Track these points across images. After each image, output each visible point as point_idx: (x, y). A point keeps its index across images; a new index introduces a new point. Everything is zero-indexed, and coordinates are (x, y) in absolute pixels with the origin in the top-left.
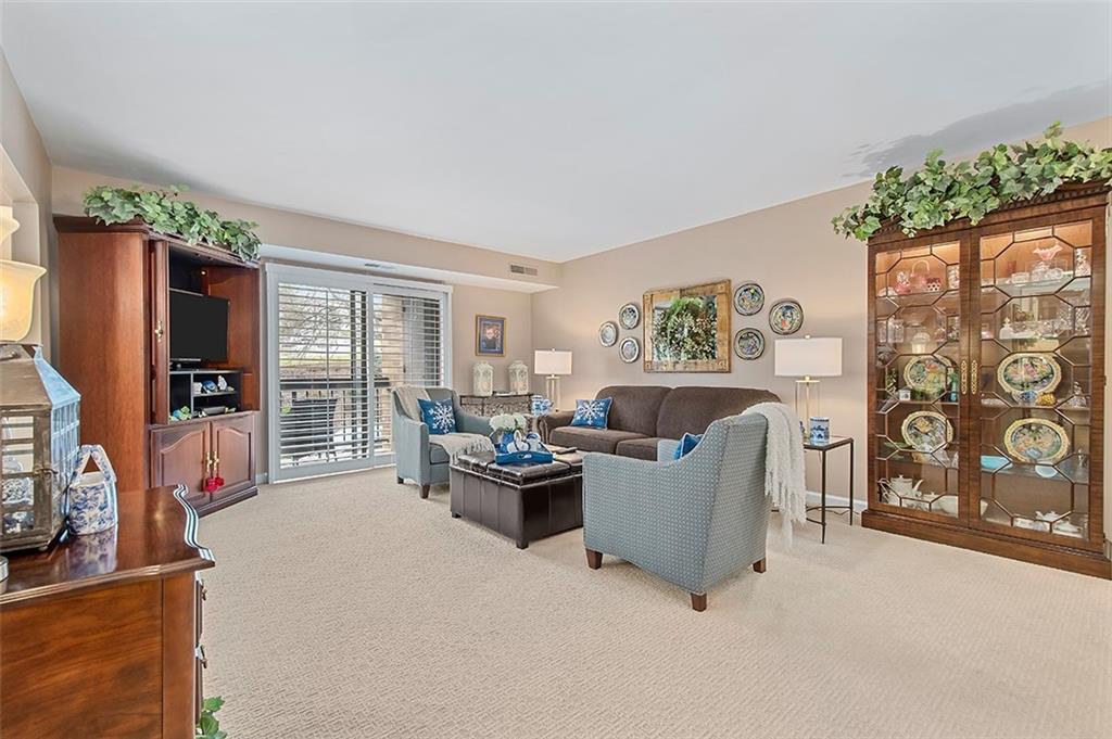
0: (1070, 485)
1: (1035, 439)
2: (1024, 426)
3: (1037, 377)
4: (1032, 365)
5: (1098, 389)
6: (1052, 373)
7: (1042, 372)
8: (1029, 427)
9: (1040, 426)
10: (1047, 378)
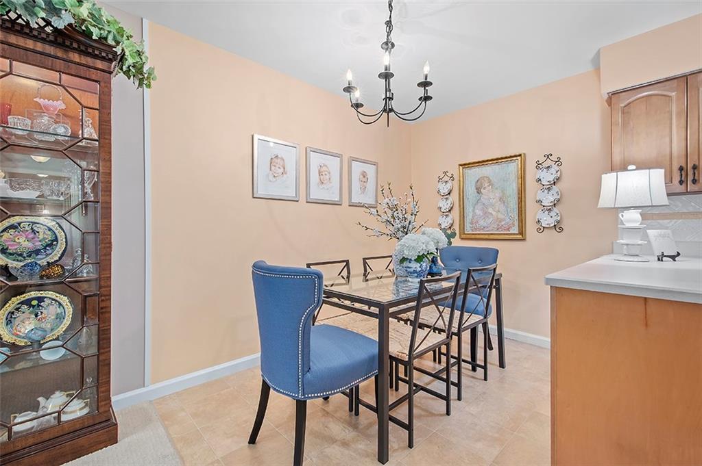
0: (79, 360)
1: (36, 316)
2: (22, 303)
3: (39, 245)
4: (33, 231)
5: (105, 255)
6: (56, 240)
7: (45, 239)
8: (27, 302)
9: (41, 300)
10: (50, 245)
